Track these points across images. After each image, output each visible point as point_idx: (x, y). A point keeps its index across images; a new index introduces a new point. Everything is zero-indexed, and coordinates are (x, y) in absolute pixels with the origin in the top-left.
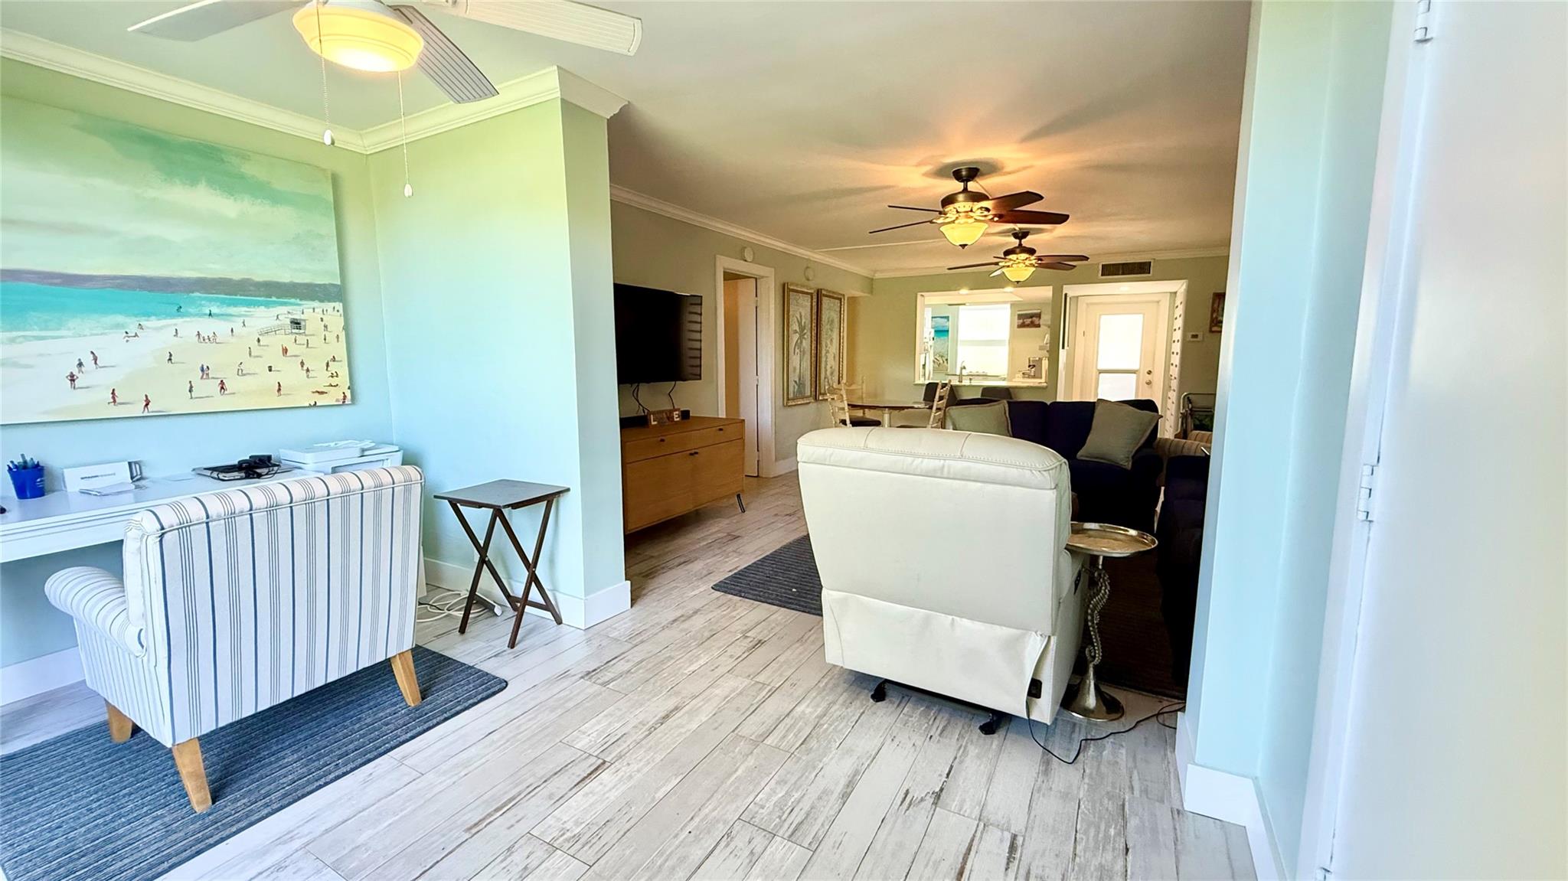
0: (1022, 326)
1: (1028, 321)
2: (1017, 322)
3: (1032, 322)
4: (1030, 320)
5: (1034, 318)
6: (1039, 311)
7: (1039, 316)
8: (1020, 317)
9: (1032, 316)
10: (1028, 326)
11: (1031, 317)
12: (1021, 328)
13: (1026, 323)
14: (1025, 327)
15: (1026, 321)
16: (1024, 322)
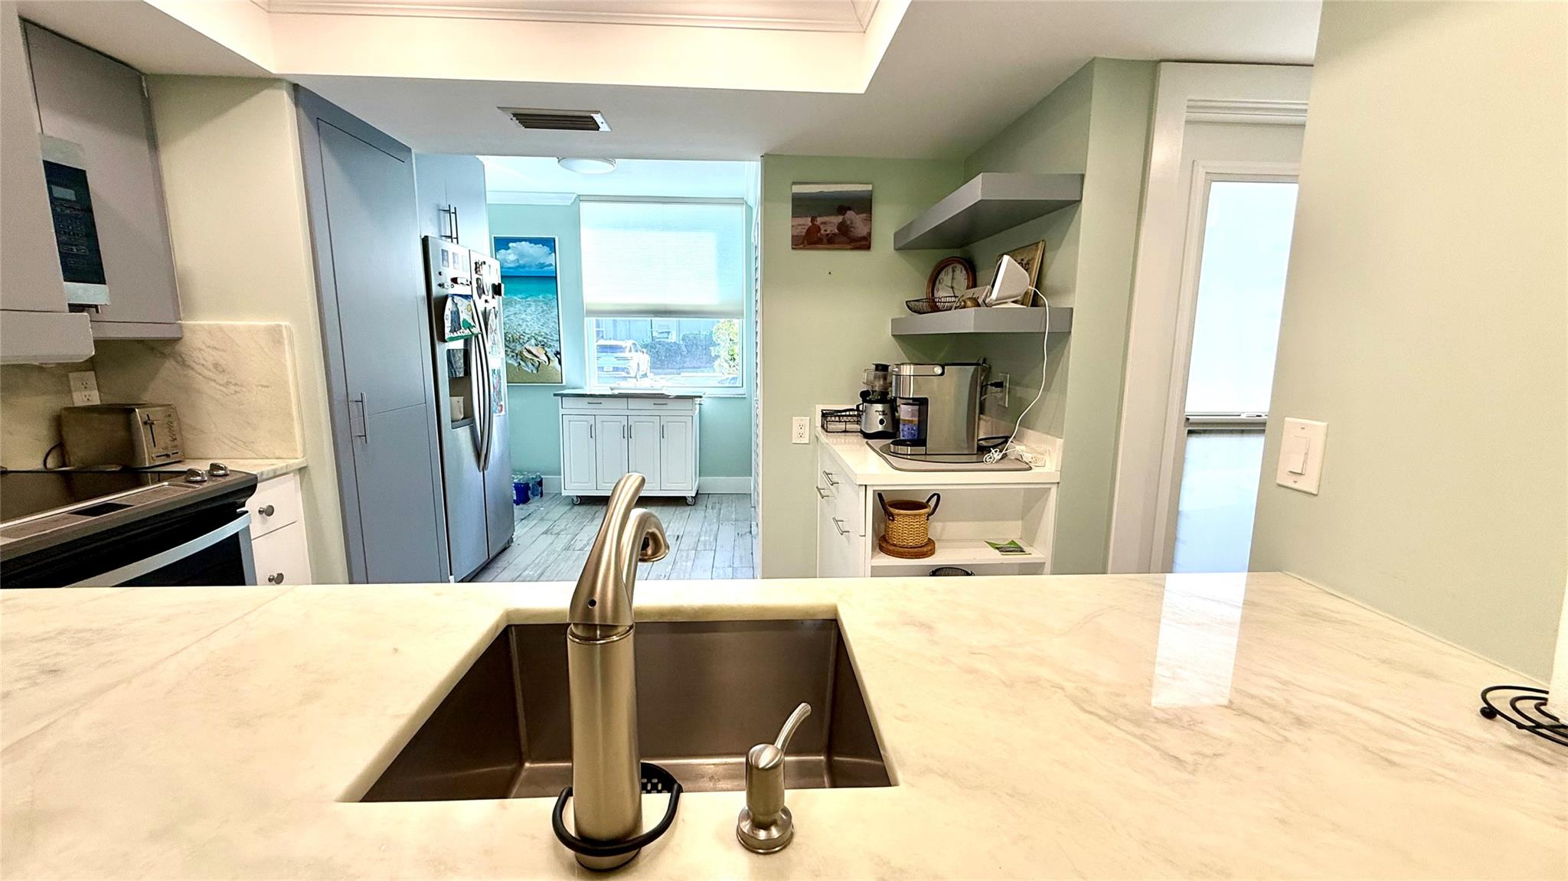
0: (809, 240)
1: (830, 223)
2: (786, 225)
3: (844, 229)
4: (840, 219)
5: (850, 214)
6: (869, 187)
7: (863, 204)
8: (802, 205)
9: (843, 205)
10: (830, 242)
11: (842, 210)
12: (802, 246)
13: (820, 230)
14: (815, 243)
15: (819, 220)
16: (810, 224)
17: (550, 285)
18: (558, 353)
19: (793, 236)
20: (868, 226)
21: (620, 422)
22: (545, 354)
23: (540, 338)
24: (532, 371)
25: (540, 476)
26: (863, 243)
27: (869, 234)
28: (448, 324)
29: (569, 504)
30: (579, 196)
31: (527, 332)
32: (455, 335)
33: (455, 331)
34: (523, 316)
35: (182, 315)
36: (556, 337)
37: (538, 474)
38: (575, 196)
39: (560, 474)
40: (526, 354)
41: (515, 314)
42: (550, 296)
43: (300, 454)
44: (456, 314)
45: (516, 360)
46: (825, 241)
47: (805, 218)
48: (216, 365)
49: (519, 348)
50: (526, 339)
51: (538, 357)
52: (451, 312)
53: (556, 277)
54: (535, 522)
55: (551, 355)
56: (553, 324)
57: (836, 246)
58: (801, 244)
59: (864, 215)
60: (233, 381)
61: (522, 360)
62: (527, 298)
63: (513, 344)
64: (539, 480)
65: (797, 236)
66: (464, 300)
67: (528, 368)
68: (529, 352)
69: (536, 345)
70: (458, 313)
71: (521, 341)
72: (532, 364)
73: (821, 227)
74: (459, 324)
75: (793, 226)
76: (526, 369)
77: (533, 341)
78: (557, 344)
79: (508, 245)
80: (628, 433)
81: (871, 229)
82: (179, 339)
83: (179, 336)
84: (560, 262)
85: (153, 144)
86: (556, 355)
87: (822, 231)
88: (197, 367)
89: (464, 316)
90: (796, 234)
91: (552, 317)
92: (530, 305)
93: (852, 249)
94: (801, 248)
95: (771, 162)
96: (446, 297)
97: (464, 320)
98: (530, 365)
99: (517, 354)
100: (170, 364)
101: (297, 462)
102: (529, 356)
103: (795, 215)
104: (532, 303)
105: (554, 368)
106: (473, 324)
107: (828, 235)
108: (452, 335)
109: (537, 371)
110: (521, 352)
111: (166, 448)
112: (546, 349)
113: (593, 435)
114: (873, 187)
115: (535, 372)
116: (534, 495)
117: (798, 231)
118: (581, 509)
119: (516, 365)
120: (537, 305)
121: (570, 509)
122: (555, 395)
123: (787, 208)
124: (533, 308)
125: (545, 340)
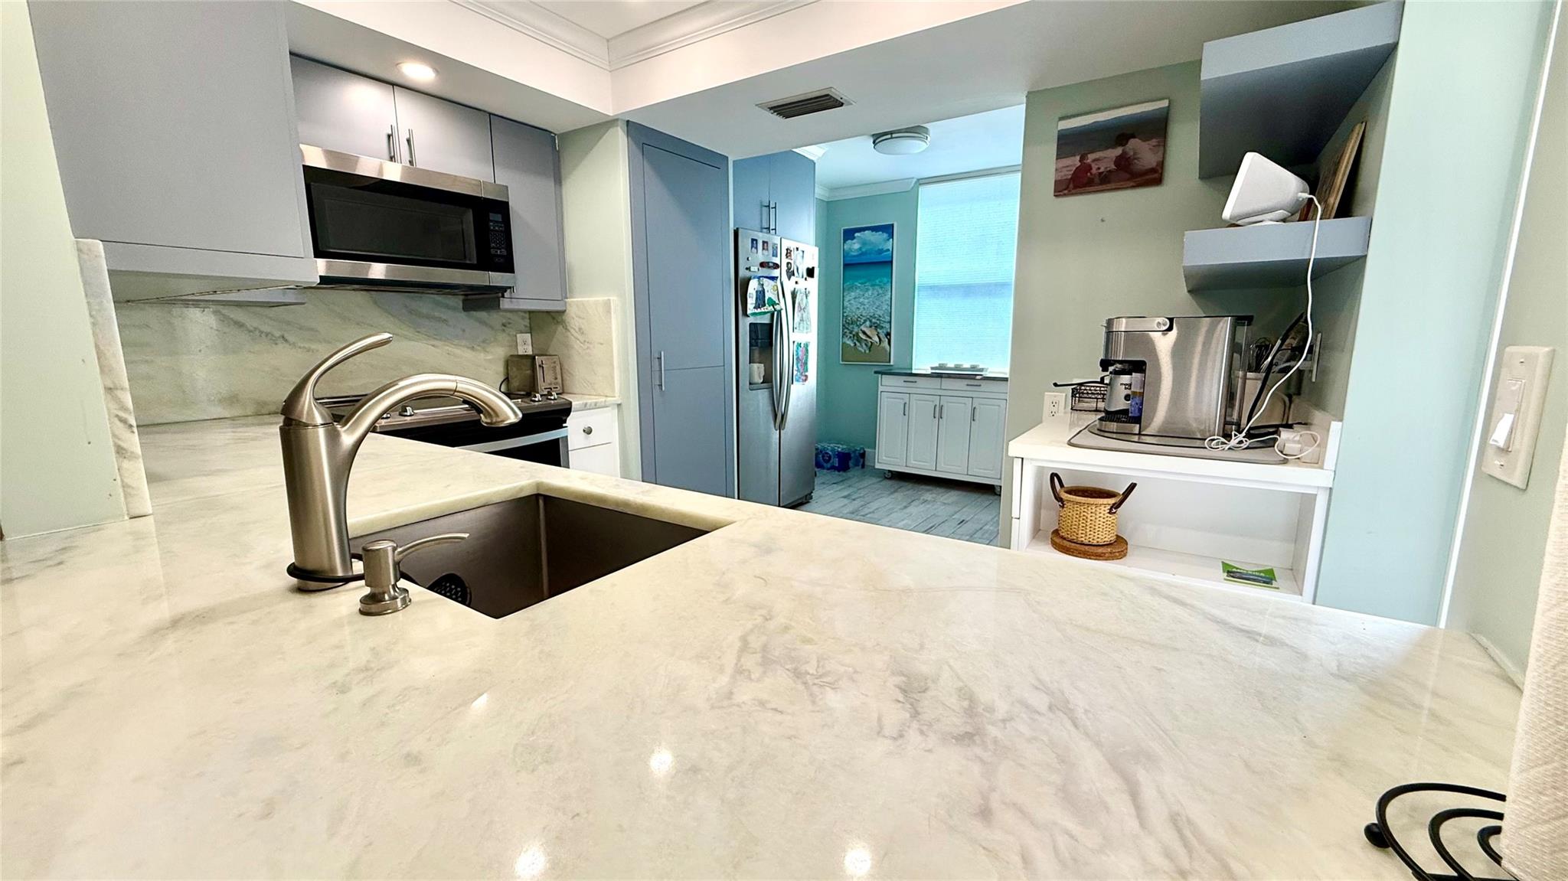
1: (1105, 159)
3: (1124, 163)
4: (1119, 151)
6: (1165, 103)
7: (1155, 127)
8: (1068, 143)
11: (1120, 140)
12: (1066, 192)
13: (1091, 169)
14: (1085, 185)
15: (1091, 157)
16: (1079, 164)
17: (886, 270)
18: (888, 334)
19: (1056, 181)
20: (1160, 154)
21: (933, 401)
22: (877, 335)
23: (874, 320)
24: (865, 351)
25: (863, 449)
26: (1153, 177)
27: (1161, 164)
28: (751, 302)
29: (881, 477)
30: (918, 180)
31: (864, 314)
32: (759, 310)
33: (759, 308)
34: (861, 300)
35: (568, 295)
36: (888, 318)
37: (862, 446)
38: (915, 180)
39: (875, 449)
40: (861, 335)
41: (855, 298)
42: (885, 280)
43: (617, 395)
44: (761, 295)
45: (853, 341)
46: (1097, 180)
47: (1072, 158)
48: (580, 329)
49: (856, 330)
50: (862, 321)
51: (870, 338)
52: (757, 292)
53: (892, 262)
54: (843, 487)
55: (882, 336)
56: (886, 307)
57: (1113, 186)
58: (1065, 189)
59: (1154, 140)
60: (587, 340)
61: (857, 340)
62: (865, 283)
63: (851, 326)
64: (862, 451)
65: (1059, 181)
66: (771, 281)
67: (862, 348)
68: (864, 333)
69: (871, 327)
70: (764, 292)
71: (858, 323)
72: (866, 345)
73: (1093, 165)
74: (764, 302)
75: (1056, 170)
76: (860, 349)
77: (868, 323)
78: (887, 326)
79: (853, 235)
80: (939, 413)
81: (1164, 158)
82: (564, 312)
83: (564, 309)
84: (896, 245)
85: (558, 180)
86: (886, 336)
87: (1094, 171)
88: (572, 331)
89: (769, 294)
90: (1060, 178)
91: (886, 300)
92: (868, 290)
93: (1133, 187)
94: (1065, 195)
95: (1036, 100)
96: (749, 279)
97: (770, 299)
98: (864, 346)
99: (854, 335)
100: (560, 328)
101: (617, 400)
102: (864, 337)
103: (1059, 156)
104: (870, 288)
105: (884, 348)
106: (777, 302)
107: (1100, 174)
108: (756, 311)
109: (870, 351)
110: (857, 333)
111: (550, 384)
112: (879, 330)
113: (907, 413)
114: (1170, 103)
115: (867, 352)
116: (856, 465)
117: (1063, 174)
118: (889, 483)
119: (852, 345)
120: (873, 289)
121: (881, 481)
122: (876, 372)
123: (1052, 149)
124: (870, 293)
125: (878, 322)
